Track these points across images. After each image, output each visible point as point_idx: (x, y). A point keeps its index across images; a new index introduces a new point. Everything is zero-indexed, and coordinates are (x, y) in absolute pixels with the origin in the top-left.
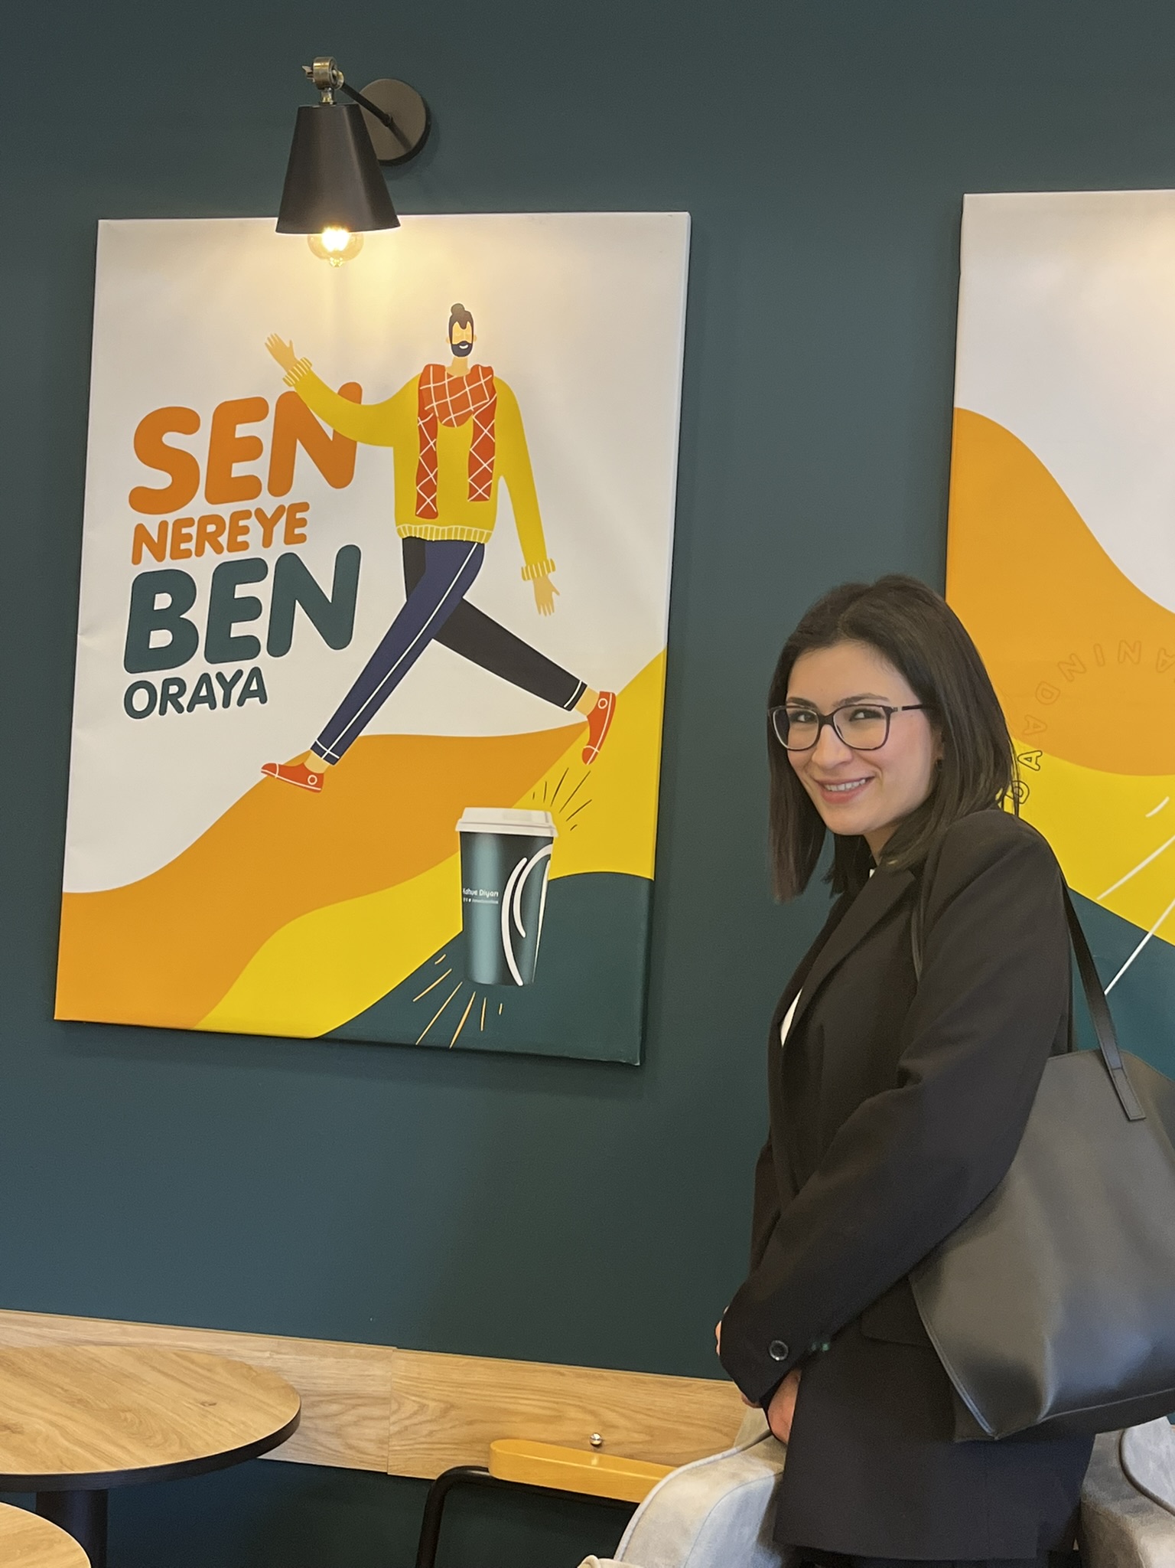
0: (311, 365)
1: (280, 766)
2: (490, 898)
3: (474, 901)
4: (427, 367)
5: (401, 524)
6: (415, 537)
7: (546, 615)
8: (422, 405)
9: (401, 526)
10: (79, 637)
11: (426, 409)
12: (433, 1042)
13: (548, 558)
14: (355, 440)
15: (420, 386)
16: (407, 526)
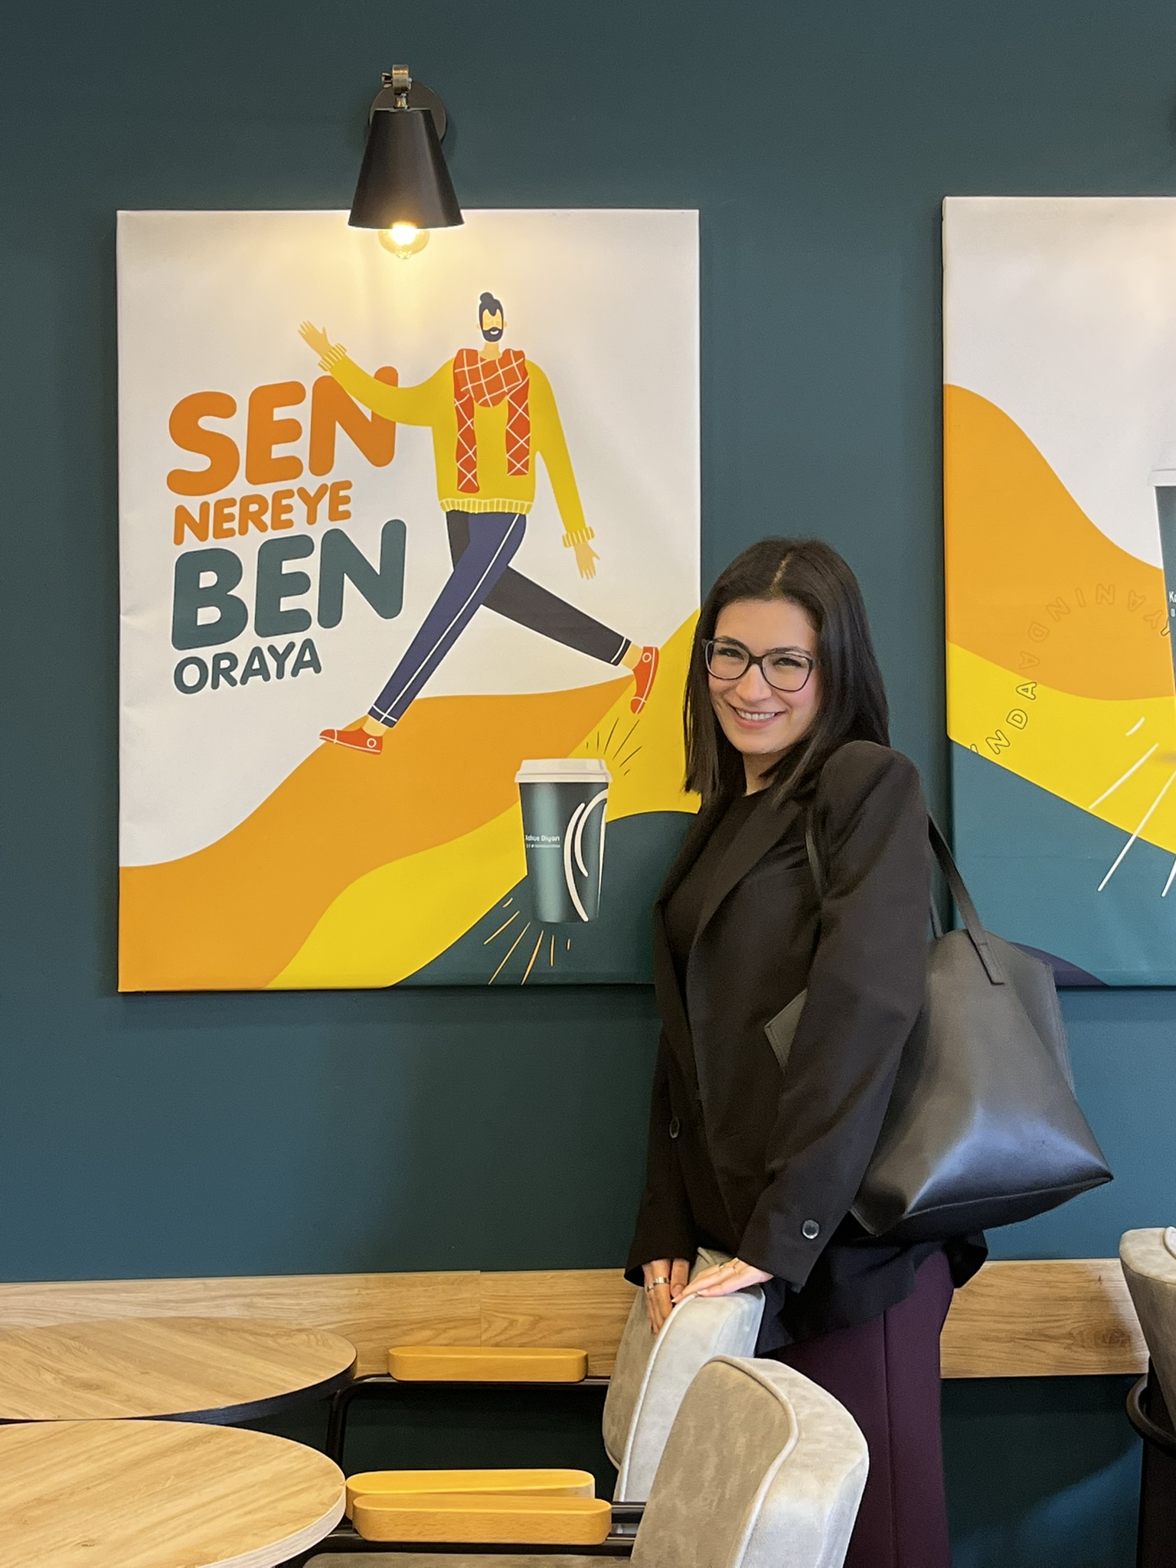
0: (346, 350)
1: (338, 731)
2: (552, 843)
3: (537, 846)
4: (461, 351)
5: (444, 498)
6: (458, 511)
7: (588, 578)
8: (457, 387)
9: (444, 501)
10: (122, 617)
11: (462, 390)
12: (507, 980)
13: (587, 526)
14: (393, 420)
15: (454, 369)
16: (449, 500)
